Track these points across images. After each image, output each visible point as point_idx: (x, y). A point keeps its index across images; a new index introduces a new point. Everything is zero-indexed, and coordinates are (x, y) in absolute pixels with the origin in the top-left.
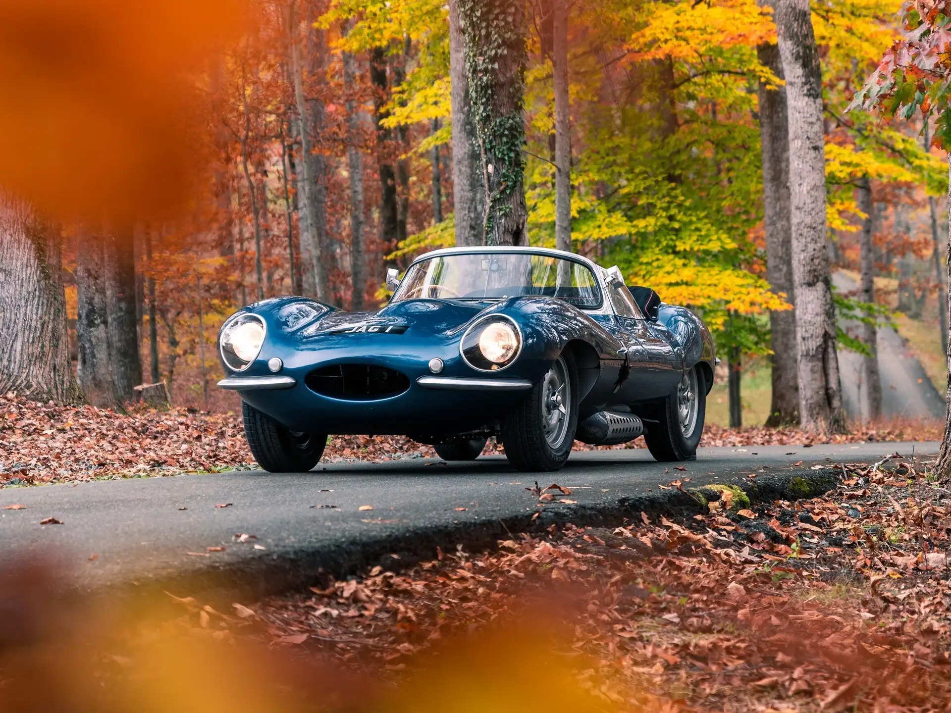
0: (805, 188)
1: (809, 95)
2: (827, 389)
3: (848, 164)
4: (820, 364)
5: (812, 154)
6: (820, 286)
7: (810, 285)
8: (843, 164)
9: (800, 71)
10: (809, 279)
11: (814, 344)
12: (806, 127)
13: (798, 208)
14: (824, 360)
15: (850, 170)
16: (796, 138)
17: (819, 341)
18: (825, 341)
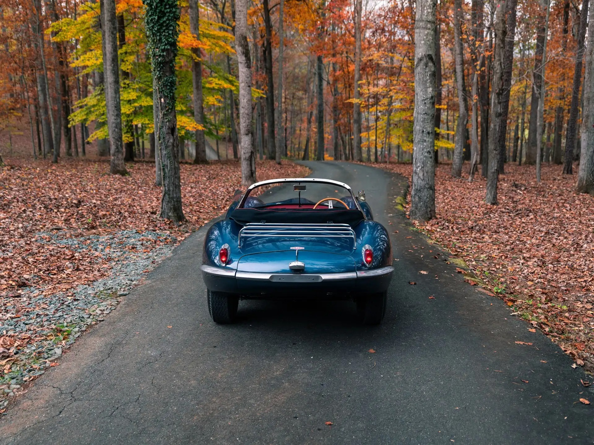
0: (245, 101)
1: (247, 67)
2: (251, 170)
3: (218, 84)
4: (249, 162)
5: (248, 88)
6: (250, 135)
7: (247, 134)
8: (216, 84)
9: (244, 58)
10: (247, 132)
11: (248, 155)
12: (246, 79)
13: (243, 107)
14: (251, 161)
15: (218, 86)
16: (243, 82)
17: (250, 154)
18: (251, 155)
